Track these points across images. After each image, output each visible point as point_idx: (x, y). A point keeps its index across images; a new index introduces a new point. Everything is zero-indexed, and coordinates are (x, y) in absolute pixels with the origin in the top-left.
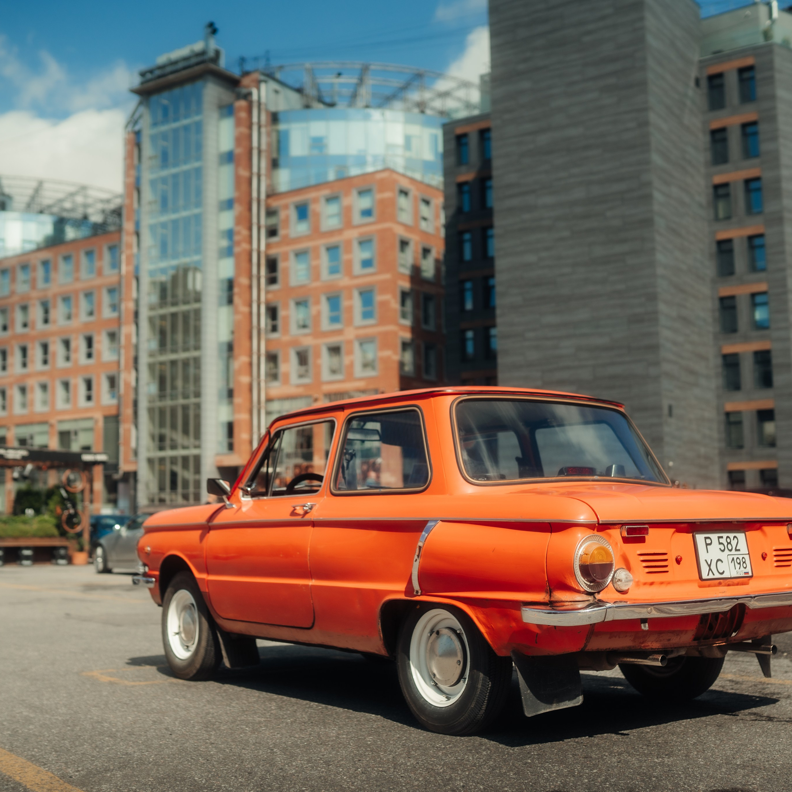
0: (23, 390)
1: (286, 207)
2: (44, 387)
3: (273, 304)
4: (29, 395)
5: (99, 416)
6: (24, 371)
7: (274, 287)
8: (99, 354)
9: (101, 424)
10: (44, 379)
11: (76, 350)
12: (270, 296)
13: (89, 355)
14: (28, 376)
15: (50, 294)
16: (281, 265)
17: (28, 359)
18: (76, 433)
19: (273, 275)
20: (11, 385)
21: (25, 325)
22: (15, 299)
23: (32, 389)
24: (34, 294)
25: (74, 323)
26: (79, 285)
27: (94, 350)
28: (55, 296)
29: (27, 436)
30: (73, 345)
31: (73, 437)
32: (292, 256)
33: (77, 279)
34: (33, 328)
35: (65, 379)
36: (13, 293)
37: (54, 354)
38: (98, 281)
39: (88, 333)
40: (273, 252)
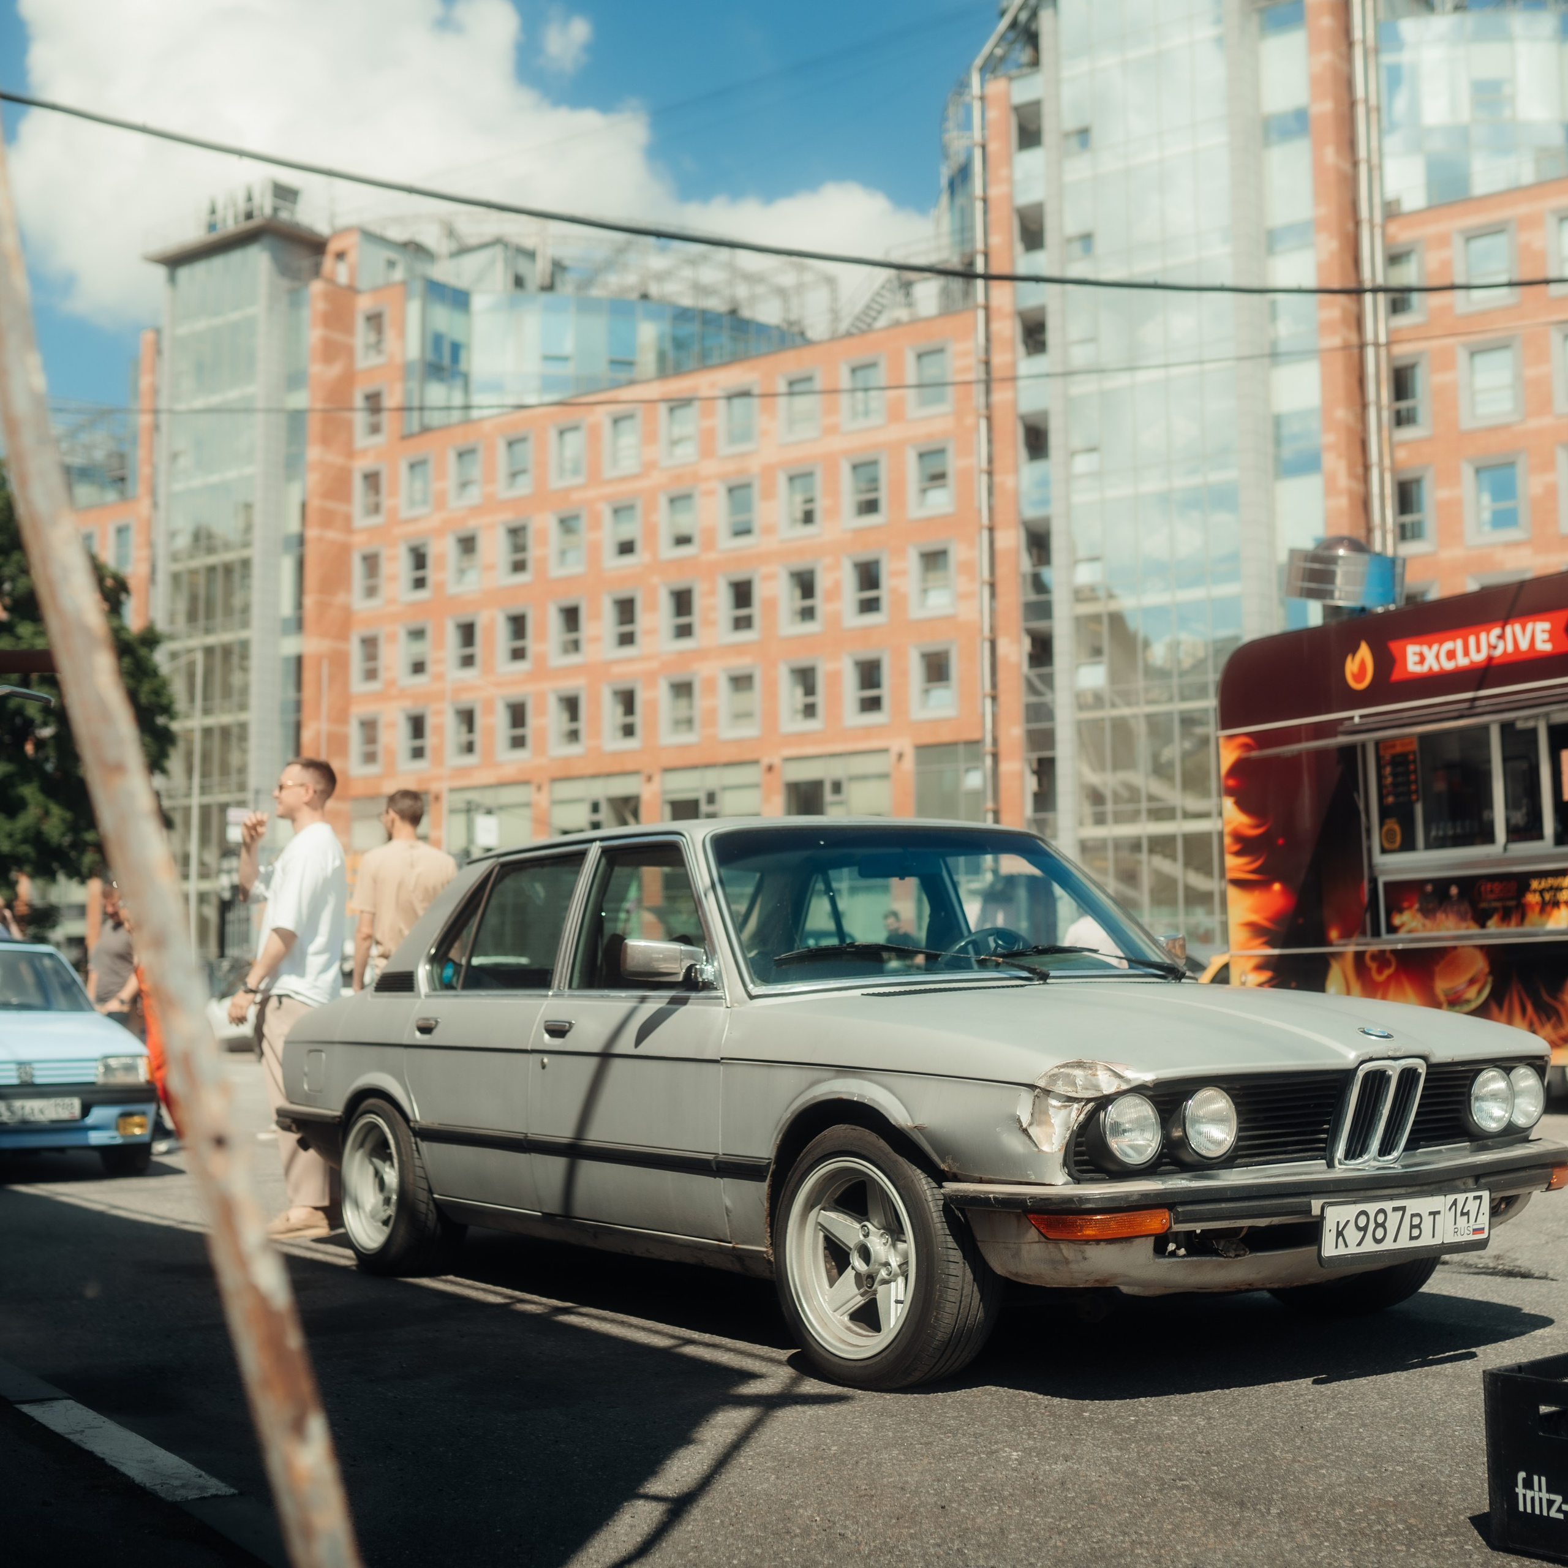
0: (683, 689)
1: (1443, 241)
2: (741, 682)
3: (1407, 476)
4: (701, 701)
5: (904, 744)
6: (686, 644)
7: (1406, 434)
8: (901, 601)
9: (909, 763)
10: (741, 664)
11: (834, 594)
12: (1401, 454)
13: (869, 606)
14: (701, 655)
15: (755, 465)
16: (1424, 382)
17: (696, 618)
18: (837, 787)
19: (1403, 405)
20: (651, 678)
21: (683, 540)
22: (656, 478)
23: (710, 685)
24: (710, 467)
25: (820, 532)
26: (837, 443)
27: (884, 593)
28: (768, 471)
29: (702, 797)
30: (822, 583)
31: (828, 796)
32: (1462, 356)
33: (832, 430)
34: (710, 544)
35: (804, 662)
36: (649, 467)
37: (771, 604)
38: (894, 433)
39: (866, 556)
40: (1404, 351)
